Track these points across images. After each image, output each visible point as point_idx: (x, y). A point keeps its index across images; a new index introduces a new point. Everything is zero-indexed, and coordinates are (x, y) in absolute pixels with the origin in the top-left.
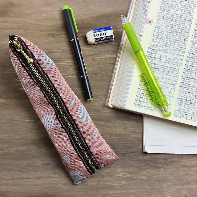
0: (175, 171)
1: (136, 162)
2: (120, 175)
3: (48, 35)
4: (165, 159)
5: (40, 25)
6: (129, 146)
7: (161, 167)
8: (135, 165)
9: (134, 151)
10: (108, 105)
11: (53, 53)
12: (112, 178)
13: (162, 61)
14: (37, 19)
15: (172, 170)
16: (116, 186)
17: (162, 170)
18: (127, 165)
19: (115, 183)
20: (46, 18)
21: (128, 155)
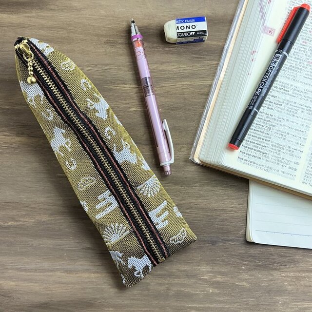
0: (297, 278)
1: (234, 258)
2: (205, 277)
3: (106, 43)
4: (281, 256)
5: (94, 26)
6: (224, 230)
7: (276, 269)
8: (231, 263)
9: (230, 238)
10: (193, 159)
11: (111, 71)
12: (192, 281)
13: (287, 92)
14: (90, 17)
15: (292, 274)
16: (197, 294)
17: (276, 274)
18: (218, 260)
19: (197, 291)
20: (105, 16)
21: (221, 244)
